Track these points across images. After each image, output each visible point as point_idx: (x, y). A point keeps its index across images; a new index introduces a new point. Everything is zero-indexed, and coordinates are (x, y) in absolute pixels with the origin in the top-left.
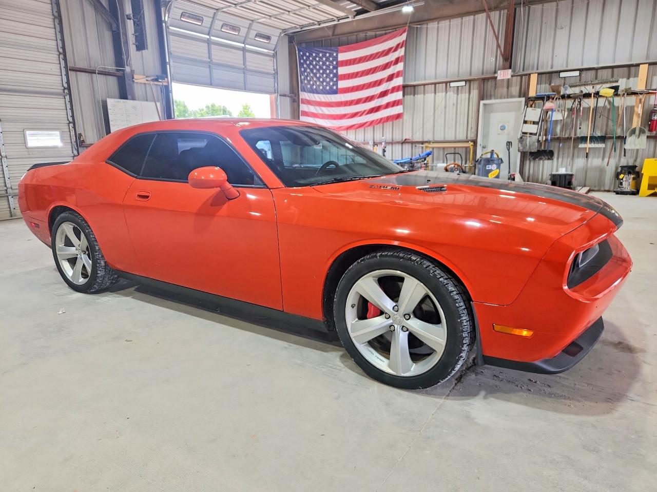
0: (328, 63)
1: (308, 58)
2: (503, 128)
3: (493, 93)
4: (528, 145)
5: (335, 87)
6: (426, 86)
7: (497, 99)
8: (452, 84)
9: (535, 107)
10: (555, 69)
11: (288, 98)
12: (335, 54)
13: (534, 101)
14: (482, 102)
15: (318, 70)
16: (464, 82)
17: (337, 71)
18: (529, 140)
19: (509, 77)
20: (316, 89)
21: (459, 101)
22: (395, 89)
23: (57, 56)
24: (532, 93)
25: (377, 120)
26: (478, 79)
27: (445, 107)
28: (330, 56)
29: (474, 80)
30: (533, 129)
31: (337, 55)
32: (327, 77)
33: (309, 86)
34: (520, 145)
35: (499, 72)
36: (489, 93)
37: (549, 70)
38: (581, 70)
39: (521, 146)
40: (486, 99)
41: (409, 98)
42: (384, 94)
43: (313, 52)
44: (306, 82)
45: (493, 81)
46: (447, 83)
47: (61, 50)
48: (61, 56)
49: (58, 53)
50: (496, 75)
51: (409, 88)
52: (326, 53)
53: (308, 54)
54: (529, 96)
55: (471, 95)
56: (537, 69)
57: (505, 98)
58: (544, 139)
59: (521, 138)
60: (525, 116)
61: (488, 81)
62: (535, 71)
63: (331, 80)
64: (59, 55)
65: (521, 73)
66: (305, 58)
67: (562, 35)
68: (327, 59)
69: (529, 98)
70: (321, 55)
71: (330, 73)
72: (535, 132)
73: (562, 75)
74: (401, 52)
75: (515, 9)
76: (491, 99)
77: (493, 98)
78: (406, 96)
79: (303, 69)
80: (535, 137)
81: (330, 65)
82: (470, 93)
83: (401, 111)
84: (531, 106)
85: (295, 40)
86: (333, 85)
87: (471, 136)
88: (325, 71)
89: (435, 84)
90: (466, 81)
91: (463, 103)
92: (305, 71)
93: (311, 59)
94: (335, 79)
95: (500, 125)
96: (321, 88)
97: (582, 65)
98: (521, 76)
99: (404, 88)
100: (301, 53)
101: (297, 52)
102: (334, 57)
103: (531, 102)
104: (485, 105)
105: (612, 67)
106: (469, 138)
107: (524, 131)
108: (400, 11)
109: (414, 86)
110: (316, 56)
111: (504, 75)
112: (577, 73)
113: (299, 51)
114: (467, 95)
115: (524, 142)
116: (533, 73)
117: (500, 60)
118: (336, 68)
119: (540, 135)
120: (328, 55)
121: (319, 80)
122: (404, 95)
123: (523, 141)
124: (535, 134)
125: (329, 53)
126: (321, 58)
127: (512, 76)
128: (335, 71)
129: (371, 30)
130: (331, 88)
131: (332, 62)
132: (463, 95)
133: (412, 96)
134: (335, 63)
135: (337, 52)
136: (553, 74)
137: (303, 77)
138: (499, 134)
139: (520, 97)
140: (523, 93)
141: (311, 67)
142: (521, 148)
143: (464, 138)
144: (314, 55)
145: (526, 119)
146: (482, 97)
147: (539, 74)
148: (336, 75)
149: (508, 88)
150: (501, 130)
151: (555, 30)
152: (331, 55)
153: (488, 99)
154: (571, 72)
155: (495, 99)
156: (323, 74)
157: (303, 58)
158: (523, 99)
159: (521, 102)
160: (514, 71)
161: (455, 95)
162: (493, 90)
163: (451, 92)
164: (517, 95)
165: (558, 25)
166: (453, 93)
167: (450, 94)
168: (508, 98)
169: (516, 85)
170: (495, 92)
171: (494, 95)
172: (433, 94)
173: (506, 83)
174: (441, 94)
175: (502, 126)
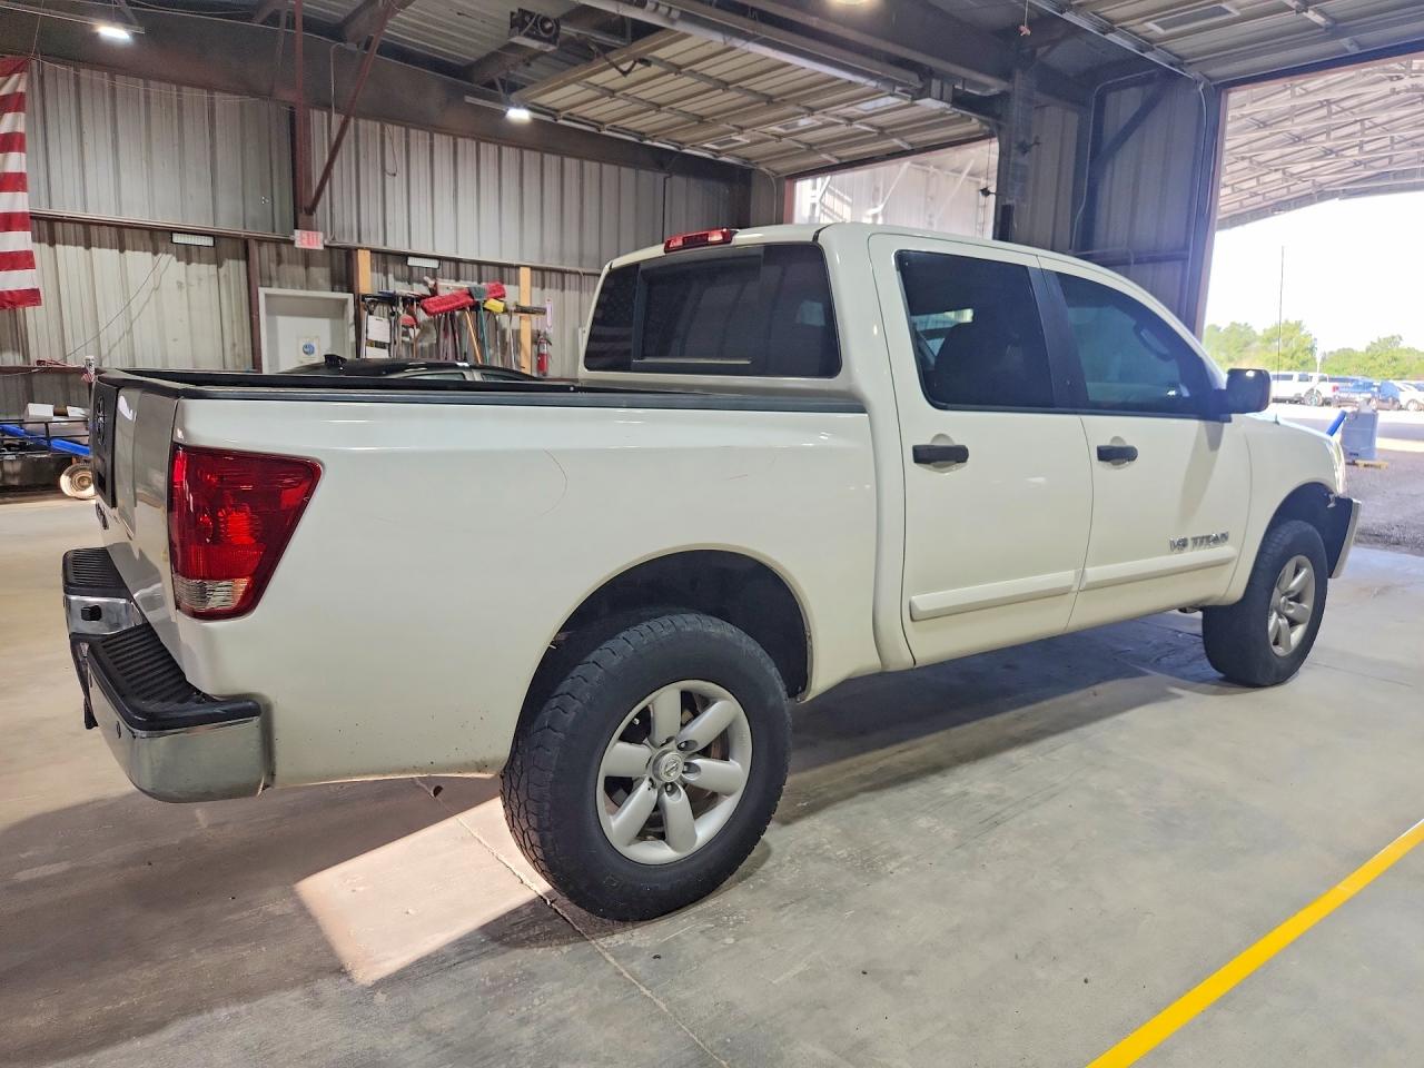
2: (309, 350)
3: (274, 274)
6: (93, 228)
7: (287, 287)
8: (177, 238)
13: (372, 302)
14: (260, 291)
16: (210, 238)
21: (194, 281)
24: (366, 288)
27: (157, 289)
29: (233, 237)
37: (384, 247)
38: (440, 260)
45: (272, 246)
50: (291, 238)
54: (362, 291)
55: (224, 271)
57: (301, 288)
61: (260, 246)
62: (365, 244)
65: (338, 242)
67: (396, 188)
69: (360, 296)
73: (411, 261)
76: (270, 286)
77: (275, 283)
78: (42, 245)
82: (219, 266)
83: (32, 285)
89: (118, 227)
90: (214, 237)
91: (204, 284)
95: (302, 344)
98: (339, 250)
99: (35, 221)
104: (268, 296)
105: (480, 264)
109: (50, 220)
111: (307, 240)
112: (434, 264)
114: (214, 266)
116: (360, 248)
132: (204, 267)
139: (341, 290)
149: (307, 267)
150: (306, 353)
153: (277, 287)
154: (424, 259)
155: (280, 287)
158: (350, 297)
159: (344, 300)
161: (183, 264)
162: (273, 266)
163: (169, 256)
164: (328, 285)
165: (389, 167)
166: (174, 258)
167: (166, 259)
168: (308, 289)
169: (324, 266)
170: (278, 272)
171: (277, 279)
172: (116, 251)
173: (301, 258)
174: (138, 254)
175: (306, 347)
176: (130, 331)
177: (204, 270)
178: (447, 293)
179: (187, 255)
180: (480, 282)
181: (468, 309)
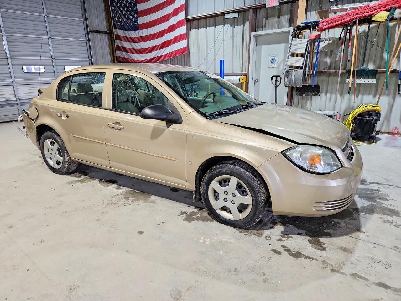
2: (273, 61)
4: (293, 79)
5: (136, 24)
6: (208, 19)
7: (269, 29)
8: (227, 16)
9: (302, 37)
11: (106, 35)
13: (302, 30)
14: (252, 34)
15: (124, 8)
16: (237, 13)
17: (136, 8)
18: (294, 74)
20: (123, 26)
21: (235, 34)
22: (179, 24)
24: (300, 20)
25: (169, 54)
26: (251, 9)
27: (224, 40)
29: (246, 10)
30: (299, 62)
32: (130, 14)
33: (119, 23)
34: (286, 79)
36: (260, 24)
39: (288, 80)
40: (258, 31)
41: (193, 32)
42: (172, 29)
44: (116, 19)
46: (224, 14)
50: (265, 3)
51: (194, 22)
54: (298, 25)
55: (245, 27)
57: (275, 28)
59: (287, 72)
60: (291, 48)
61: (259, 10)
63: (133, 16)
69: (297, 27)
71: (132, 10)
72: (301, 65)
76: (262, 30)
77: (264, 28)
79: (113, 8)
80: (301, 70)
82: (244, 25)
83: (186, 45)
84: (298, 37)
86: (135, 22)
88: (128, 8)
89: (215, 16)
90: (239, 12)
91: (238, 35)
92: (115, 10)
94: (136, 16)
95: (271, 58)
96: (127, 24)
98: (291, 3)
103: (298, 31)
104: (256, 37)
106: (243, 71)
107: (290, 64)
109: (198, 19)
111: (272, 2)
114: (242, 26)
115: (290, 77)
118: (135, 5)
119: (305, 69)
121: (125, 17)
123: (289, 75)
124: (301, 68)
127: (279, 3)
128: (135, 8)
130: (134, 25)
133: (197, 29)
137: (114, 15)
138: (269, 68)
139: (289, 26)
140: (292, 21)
141: (119, 5)
142: (287, 83)
143: (239, 71)
146: (253, 29)
148: (136, 12)
149: (279, 17)
150: (272, 63)
153: (260, 31)
155: (266, 29)
156: (127, 11)
159: (289, 32)
161: (232, 28)
162: (264, 20)
163: (228, 25)
164: (288, 24)
166: (230, 26)
168: (278, 28)
169: (287, 14)
170: (266, 23)
171: (265, 26)
172: (214, 27)
173: (277, 11)
174: (220, 26)
175: (272, 59)
177: (239, 28)
181: (357, 23)
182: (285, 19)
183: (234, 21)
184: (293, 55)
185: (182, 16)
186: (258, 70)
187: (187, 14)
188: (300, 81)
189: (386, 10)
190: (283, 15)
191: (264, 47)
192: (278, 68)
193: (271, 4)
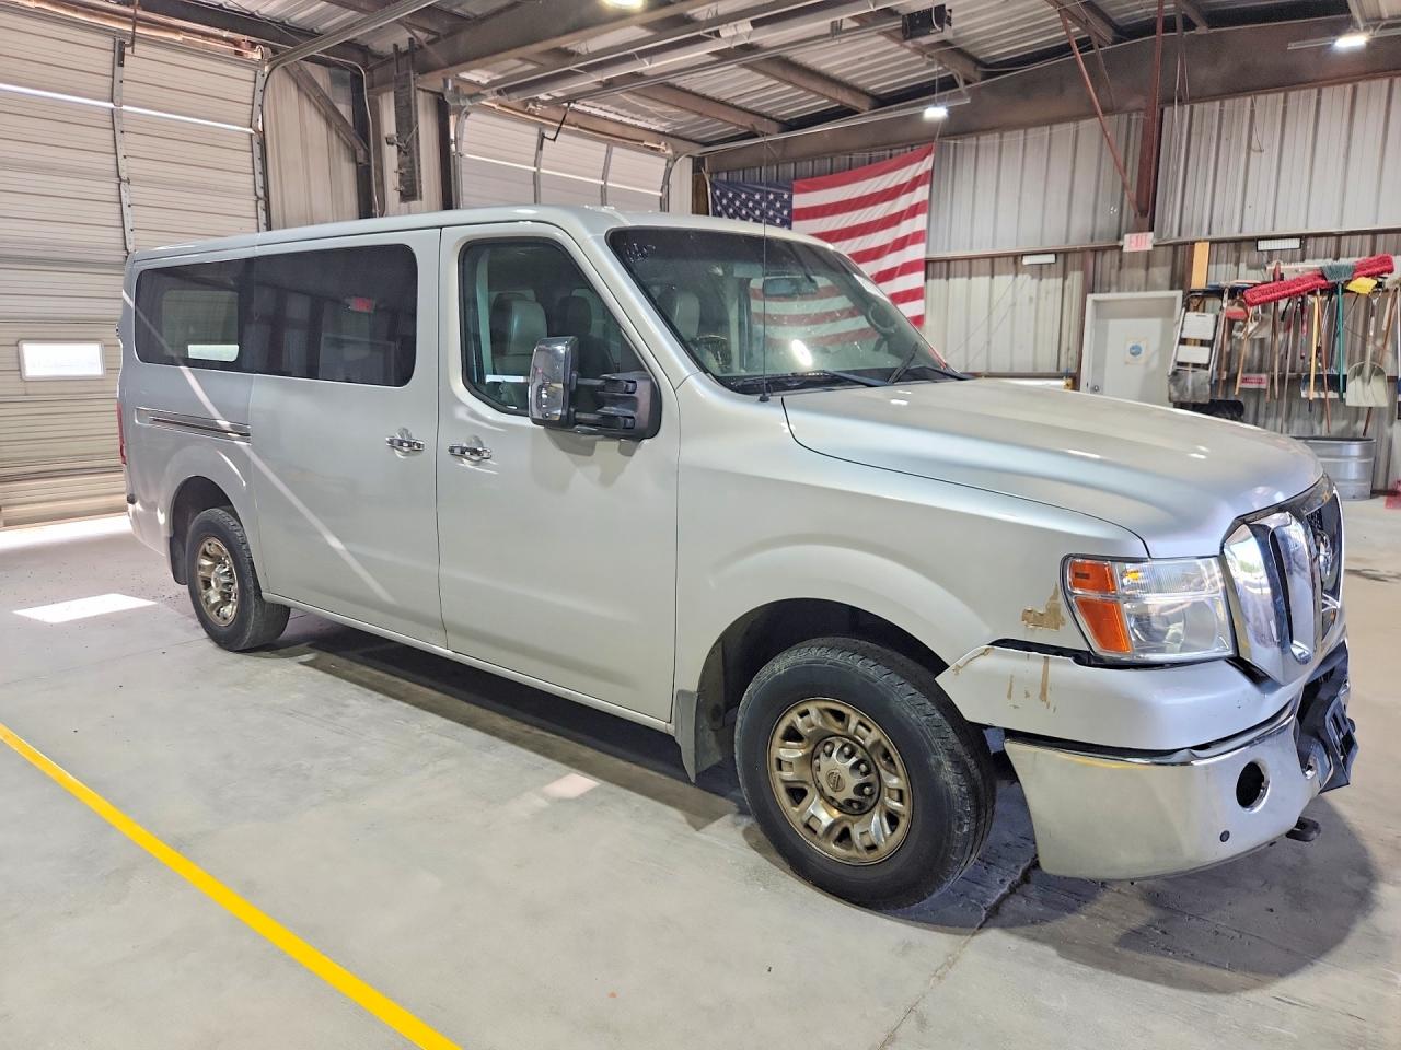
0: (771, 213)
1: (731, 201)
2: (1135, 351)
3: (1113, 278)
4: (1190, 387)
6: (974, 262)
7: (1124, 291)
8: (1027, 260)
9: (1204, 311)
10: (1247, 233)
12: (786, 196)
13: (1203, 297)
14: (1090, 298)
16: (1053, 256)
18: (1190, 378)
19: (1150, 247)
21: (1043, 295)
22: (908, 268)
23: (253, 204)
24: (1198, 281)
26: (1083, 251)
27: (1014, 304)
28: (776, 199)
29: (1074, 251)
30: (1201, 355)
31: (791, 197)
34: (1172, 388)
35: (1127, 236)
36: (1106, 279)
37: (1235, 234)
38: (1303, 238)
39: (1176, 390)
40: (1101, 292)
41: (936, 285)
42: (885, 276)
43: (742, 191)
45: (1116, 252)
46: (1017, 257)
47: (261, 193)
48: (261, 204)
49: (255, 198)
50: (1121, 243)
51: (938, 265)
52: (769, 193)
53: (731, 195)
54: (1193, 287)
55: (1067, 283)
56: (1210, 233)
57: (1139, 290)
58: (1224, 377)
59: (1175, 373)
60: (1182, 329)
61: (1103, 255)
62: (1205, 235)
64: (257, 202)
65: (1175, 238)
66: (724, 202)
67: (1263, 165)
68: (771, 205)
69: (1191, 292)
70: (757, 197)
72: (1206, 362)
73: (1263, 245)
74: (921, 194)
75: (1162, 111)
76: (1109, 291)
77: (1114, 288)
78: (930, 281)
80: (1206, 371)
81: (775, 217)
82: (1065, 278)
83: (922, 311)
84: (1196, 309)
85: (707, 168)
87: (1067, 364)
89: (992, 257)
90: (1056, 253)
91: (1051, 297)
93: (737, 203)
95: (1130, 345)
97: (1306, 227)
98: (1175, 246)
99: (927, 265)
100: (718, 193)
101: (709, 190)
102: (785, 201)
103: (1196, 300)
104: (1096, 302)
105: (1374, 233)
106: (1063, 369)
107: (1180, 359)
108: (921, 114)
109: (948, 261)
110: (748, 200)
111: (1138, 243)
112: (1295, 243)
113: (714, 187)
114: (1060, 280)
115: (1181, 383)
116: (1199, 241)
117: (1130, 212)
119: (1214, 368)
120: (771, 197)
122: (926, 279)
123: (1179, 380)
124: (1206, 367)
125: (774, 193)
126: (757, 203)
127: (1154, 246)
129: (861, 149)
131: (780, 211)
132: (1052, 280)
133: (943, 280)
134: (785, 213)
135: (791, 192)
136: (1244, 245)
138: (1127, 363)
139: (1172, 288)
140: (1179, 279)
142: (1175, 394)
143: (1053, 370)
144: (744, 196)
145: (1184, 336)
146: (1090, 287)
147: (1212, 242)
149: (1147, 269)
150: (1133, 354)
151: (1248, 154)
152: (778, 197)
153: (1105, 292)
154: (1283, 241)
155: (1118, 291)
157: (721, 203)
158: (1179, 294)
159: (1175, 298)
160: (1159, 236)
161: (1036, 281)
162: (1114, 272)
163: (1025, 276)
164: (1167, 283)
165: (1254, 145)
166: (1029, 278)
167: (1024, 278)
168: (1146, 290)
169: (1165, 265)
170: (1118, 277)
171: (1118, 283)
172: (988, 278)
173: (1142, 260)
174: (1003, 277)
175: (1133, 348)
176: (989, 343)
177: (1054, 283)
178: (1296, 276)
179: (1040, 271)
180: (1337, 259)
181: (1318, 293)
182: (1161, 273)
183: (1041, 269)
184: (1183, 341)
185: (916, 252)
186: (1099, 366)
187: (927, 250)
188: (1206, 390)
189: (1368, 276)
190: (1157, 266)
191: (1113, 324)
192: (1147, 364)
193: (1137, 245)
